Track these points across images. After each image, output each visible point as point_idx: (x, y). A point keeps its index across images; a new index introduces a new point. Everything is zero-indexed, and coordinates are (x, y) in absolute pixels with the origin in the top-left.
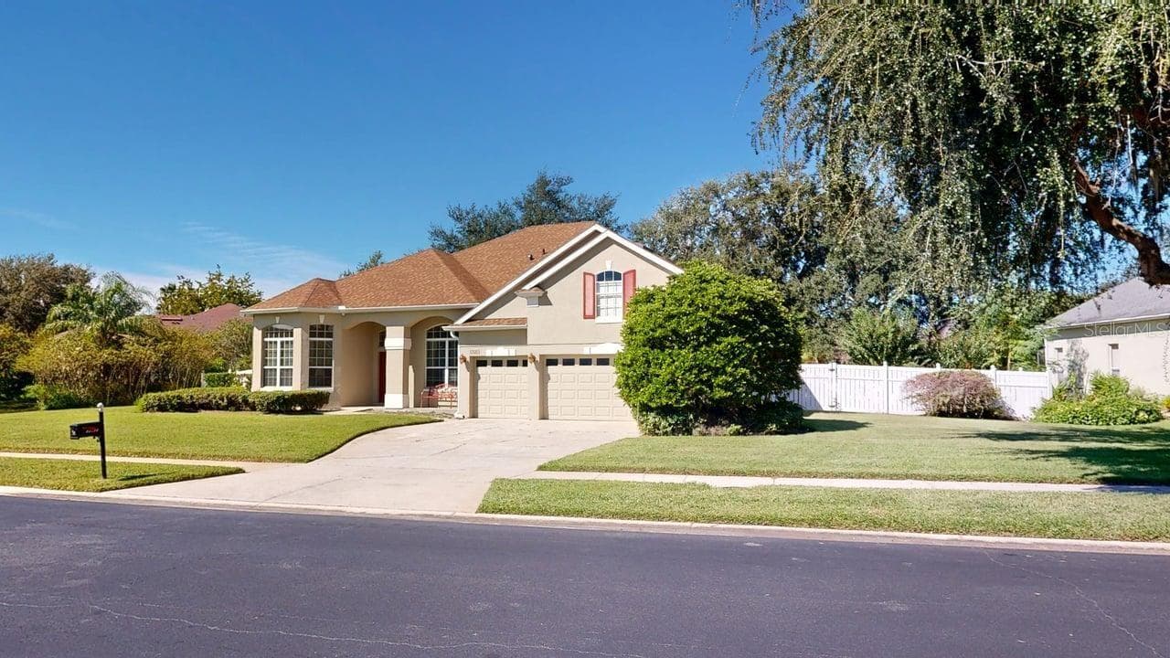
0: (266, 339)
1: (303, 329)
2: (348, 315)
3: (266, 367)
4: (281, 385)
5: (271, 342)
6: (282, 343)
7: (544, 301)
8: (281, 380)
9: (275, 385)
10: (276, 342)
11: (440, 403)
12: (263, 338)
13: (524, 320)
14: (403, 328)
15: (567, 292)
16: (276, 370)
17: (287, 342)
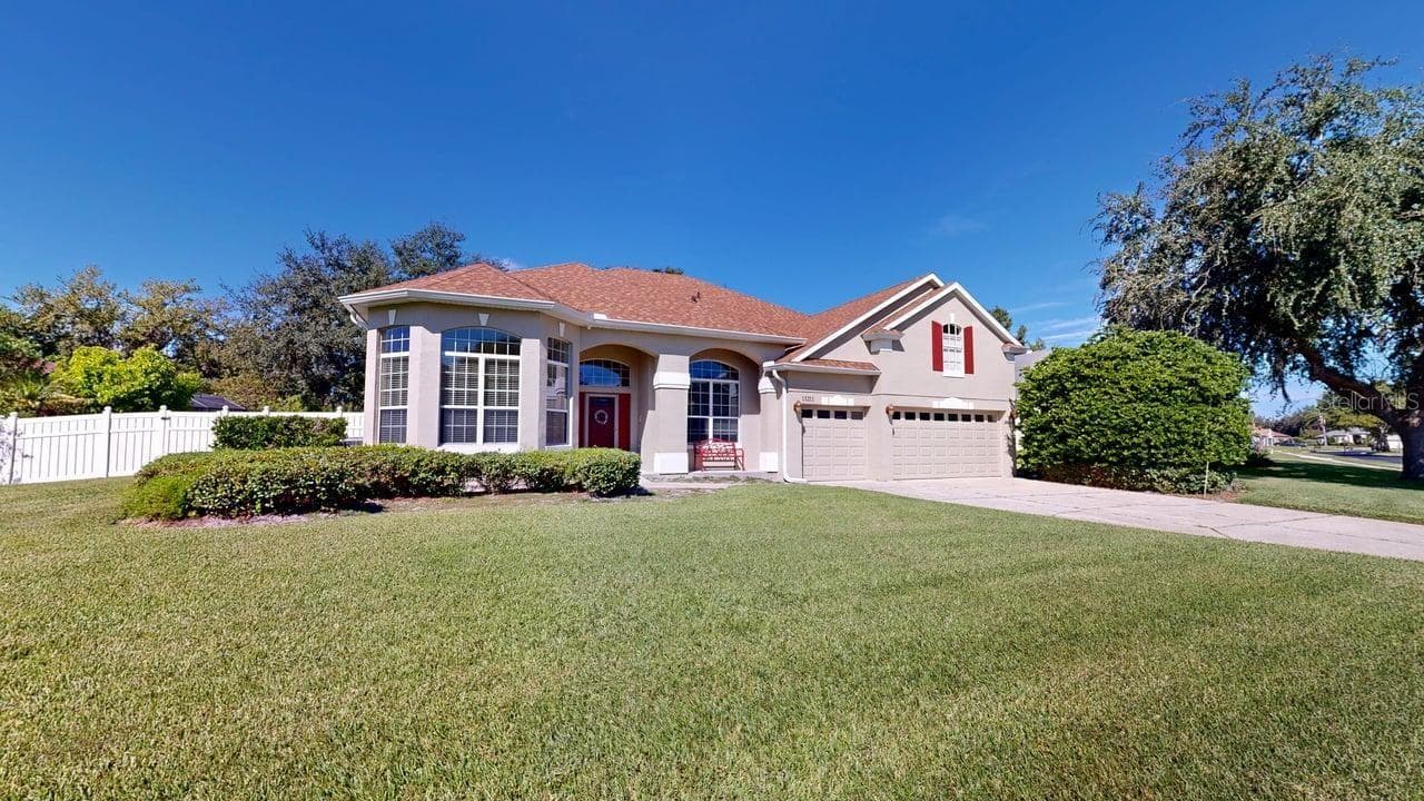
0: (447, 353)
1: (541, 341)
2: (598, 330)
3: (446, 407)
4: (485, 441)
5: (462, 360)
6: (489, 363)
7: (897, 346)
8: (486, 430)
9: (472, 438)
10: (475, 361)
11: (705, 464)
12: (444, 348)
13: (871, 366)
14: (687, 358)
15: (918, 339)
16: (475, 412)
17: (502, 363)
